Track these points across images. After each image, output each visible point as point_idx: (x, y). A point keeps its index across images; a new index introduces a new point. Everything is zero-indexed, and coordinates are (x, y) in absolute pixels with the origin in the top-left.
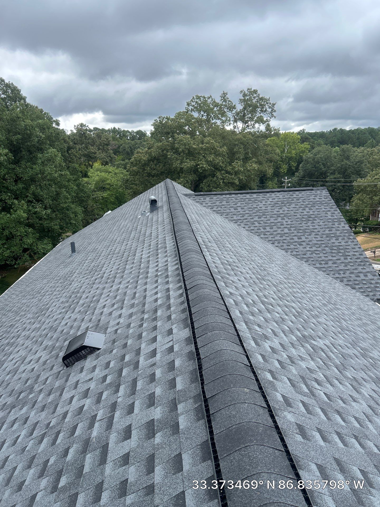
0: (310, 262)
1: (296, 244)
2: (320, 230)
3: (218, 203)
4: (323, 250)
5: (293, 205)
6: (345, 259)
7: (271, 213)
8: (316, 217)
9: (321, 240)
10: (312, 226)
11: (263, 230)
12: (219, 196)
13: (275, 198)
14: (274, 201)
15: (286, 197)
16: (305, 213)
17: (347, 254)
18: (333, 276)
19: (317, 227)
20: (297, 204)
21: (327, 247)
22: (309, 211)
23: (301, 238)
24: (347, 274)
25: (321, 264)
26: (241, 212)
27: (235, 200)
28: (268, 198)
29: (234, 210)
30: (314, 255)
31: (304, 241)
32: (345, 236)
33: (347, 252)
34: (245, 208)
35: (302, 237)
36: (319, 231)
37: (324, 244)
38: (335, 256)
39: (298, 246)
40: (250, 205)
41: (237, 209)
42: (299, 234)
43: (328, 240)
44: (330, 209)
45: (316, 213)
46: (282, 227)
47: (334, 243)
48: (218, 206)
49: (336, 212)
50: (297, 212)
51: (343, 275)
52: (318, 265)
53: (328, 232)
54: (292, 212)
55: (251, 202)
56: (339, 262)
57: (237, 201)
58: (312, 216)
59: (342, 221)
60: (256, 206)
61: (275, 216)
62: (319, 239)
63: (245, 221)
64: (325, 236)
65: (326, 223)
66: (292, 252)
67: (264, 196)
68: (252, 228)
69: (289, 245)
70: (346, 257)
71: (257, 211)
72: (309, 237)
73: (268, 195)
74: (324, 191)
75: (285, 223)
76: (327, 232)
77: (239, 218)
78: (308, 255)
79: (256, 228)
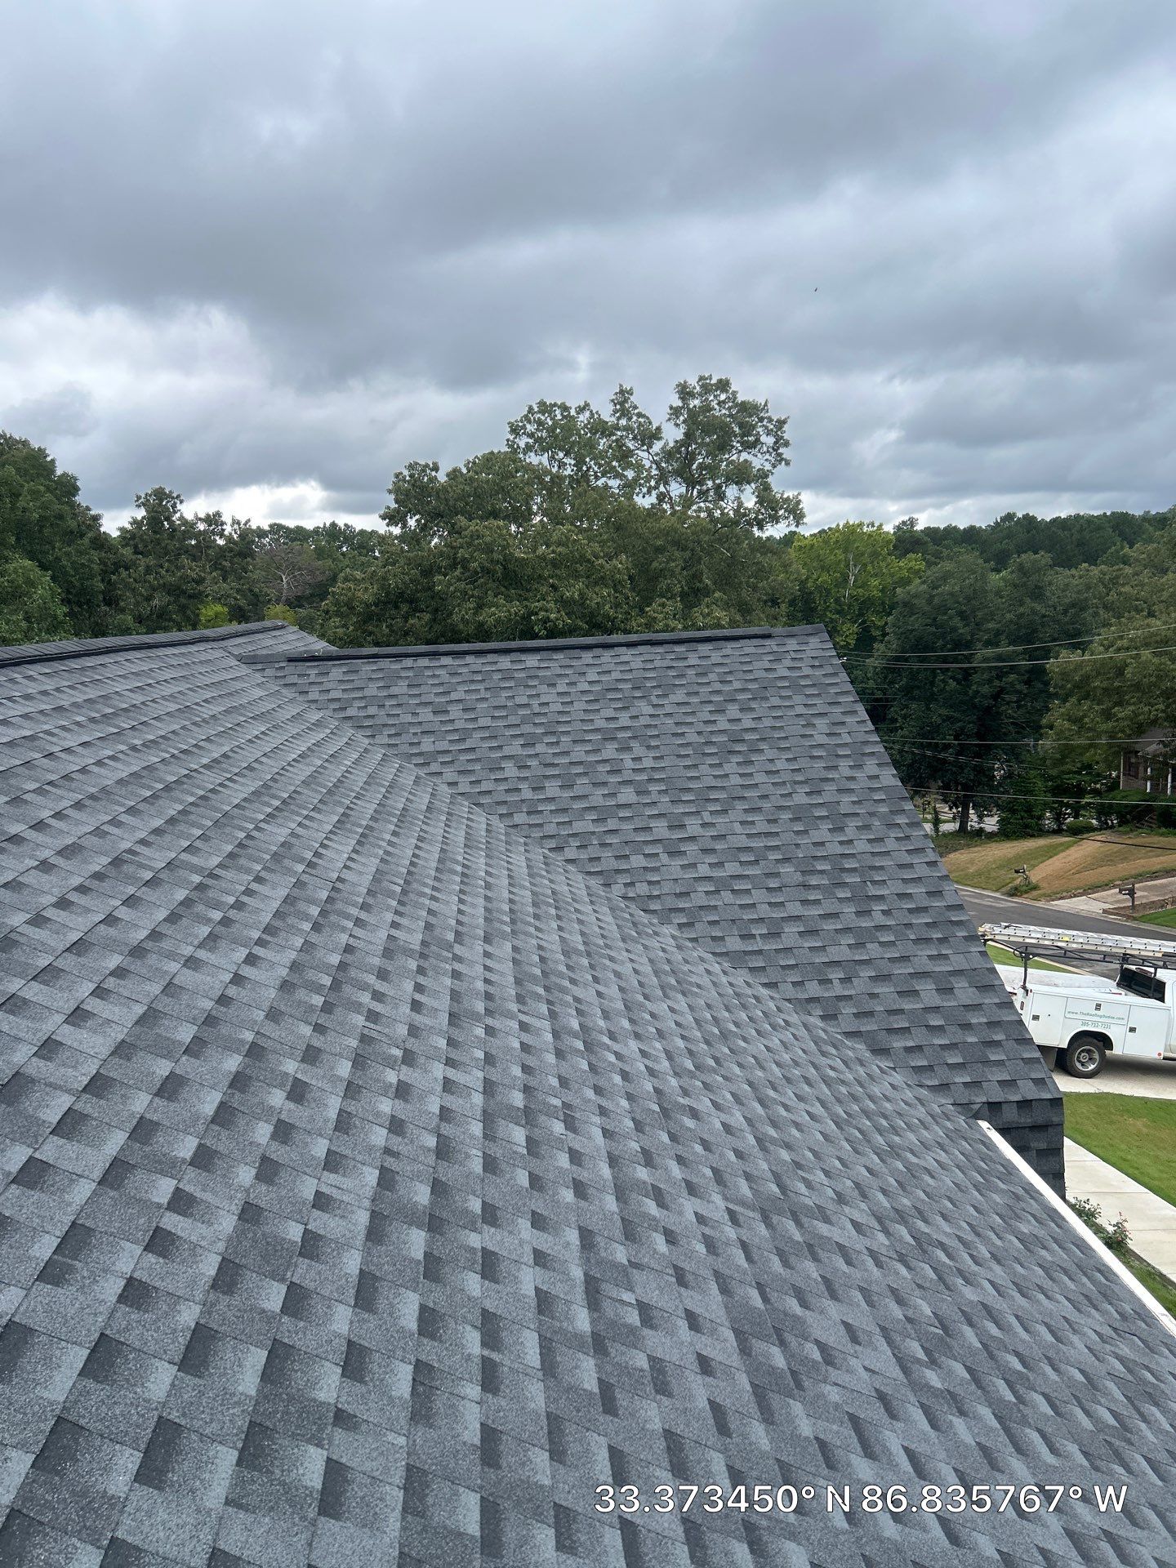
0: (700, 929)
1: (658, 849)
2: (770, 789)
3: (372, 690)
4: (768, 875)
5: (679, 696)
6: (859, 913)
7: (578, 726)
8: (764, 739)
9: (768, 834)
10: (741, 775)
11: (527, 794)
12: (385, 663)
13: (612, 667)
14: (604, 678)
15: (657, 664)
16: (723, 724)
17: (873, 891)
18: (791, 992)
19: (760, 778)
20: (696, 688)
21: (787, 860)
22: (738, 715)
23: (683, 826)
24: (859, 986)
25: (747, 937)
26: (459, 725)
27: (446, 678)
28: (585, 669)
29: (431, 717)
30: (727, 896)
31: (692, 839)
32: (872, 814)
33: (874, 882)
34: (480, 705)
35: (687, 821)
36: (765, 797)
37: (777, 847)
38: (817, 902)
39: (664, 858)
40: (505, 694)
41: (447, 712)
42: (681, 809)
43: (798, 833)
44: (828, 709)
45: (767, 722)
46: (613, 779)
47: (822, 844)
48: (370, 700)
49: (848, 719)
50: (689, 719)
51: (838, 989)
52: (734, 944)
53: (805, 800)
54: (669, 721)
55: (512, 684)
56: (829, 926)
57: (454, 680)
58: (748, 736)
59: (873, 753)
60: (524, 700)
61: (598, 737)
62: (762, 827)
63: (463, 757)
64: (786, 816)
65: (802, 763)
66: (632, 884)
67: (568, 662)
68: (485, 786)
69: (626, 857)
70: (864, 903)
71: (525, 720)
72: (719, 820)
73: (587, 657)
74: (814, 641)
75: (629, 764)
76: (800, 798)
77: (443, 745)
78: (699, 899)
79: (503, 787)
